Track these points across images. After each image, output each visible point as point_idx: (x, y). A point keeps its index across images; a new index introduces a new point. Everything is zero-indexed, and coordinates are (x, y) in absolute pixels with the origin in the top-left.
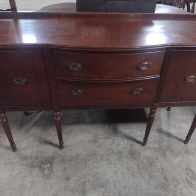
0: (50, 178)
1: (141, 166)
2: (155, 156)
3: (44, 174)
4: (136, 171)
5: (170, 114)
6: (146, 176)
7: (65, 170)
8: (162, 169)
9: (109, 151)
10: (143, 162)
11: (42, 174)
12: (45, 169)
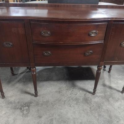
0: (27, 116)
1: (92, 108)
2: (102, 102)
3: (23, 114)
4: (89, 111)
5: (110, 75)
6: (96, 115)
7: (38, 111)
8: (107, 110)
9: (70, 98)
10: (93, 105)
11: (22, 114)
12: (24, 110)
